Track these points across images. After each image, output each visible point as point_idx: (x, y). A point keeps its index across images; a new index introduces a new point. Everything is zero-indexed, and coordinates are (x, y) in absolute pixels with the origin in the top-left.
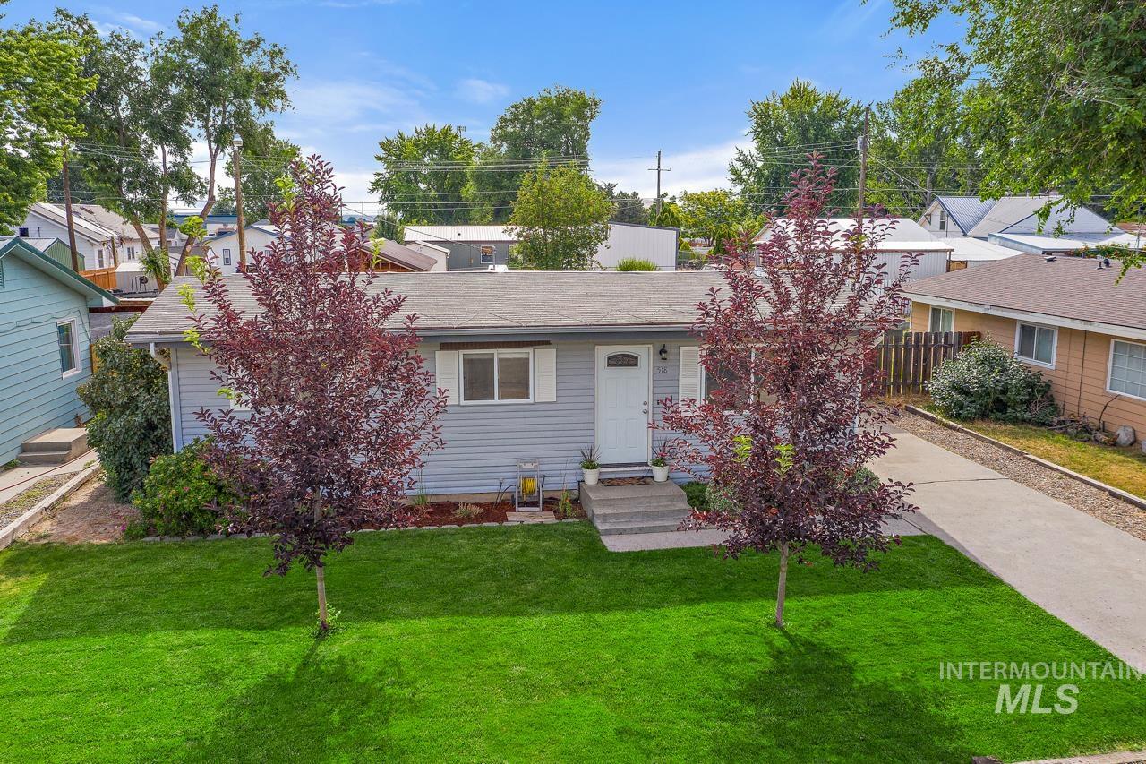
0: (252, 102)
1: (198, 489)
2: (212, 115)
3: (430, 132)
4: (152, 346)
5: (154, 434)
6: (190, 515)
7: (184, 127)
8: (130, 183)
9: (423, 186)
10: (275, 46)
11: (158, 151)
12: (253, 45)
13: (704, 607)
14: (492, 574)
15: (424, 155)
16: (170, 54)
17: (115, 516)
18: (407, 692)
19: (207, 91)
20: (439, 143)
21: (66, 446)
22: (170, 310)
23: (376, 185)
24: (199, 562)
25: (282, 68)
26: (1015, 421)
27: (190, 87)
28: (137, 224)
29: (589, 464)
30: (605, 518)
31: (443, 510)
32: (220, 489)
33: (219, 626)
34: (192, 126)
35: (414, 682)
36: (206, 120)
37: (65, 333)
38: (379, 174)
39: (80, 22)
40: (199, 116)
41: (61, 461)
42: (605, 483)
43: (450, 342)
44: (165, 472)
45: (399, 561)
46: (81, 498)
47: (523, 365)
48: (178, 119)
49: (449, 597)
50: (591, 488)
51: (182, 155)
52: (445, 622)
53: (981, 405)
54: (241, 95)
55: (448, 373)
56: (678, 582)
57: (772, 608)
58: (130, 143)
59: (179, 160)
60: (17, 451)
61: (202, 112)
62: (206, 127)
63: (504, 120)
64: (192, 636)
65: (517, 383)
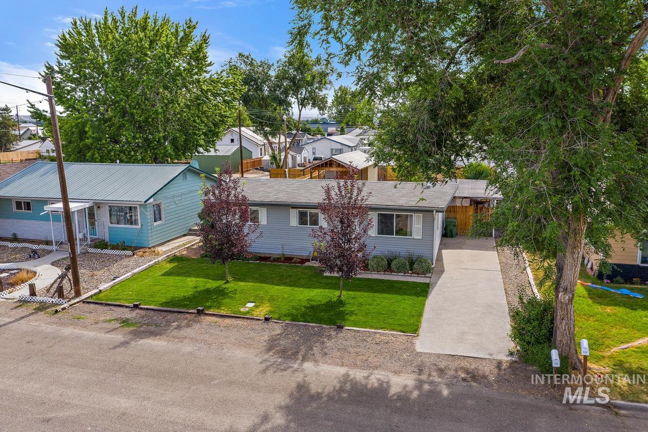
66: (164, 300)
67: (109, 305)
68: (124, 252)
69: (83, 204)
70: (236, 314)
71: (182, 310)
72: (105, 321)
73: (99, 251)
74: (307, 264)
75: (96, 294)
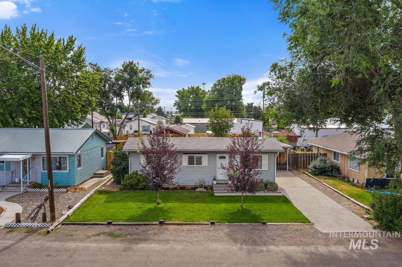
0: (141, 86)
1: (135, 181)
2: (130, 89)
3: (193, 88)
4: (127, 152)
5: (125, 170)
6: (133, 186)
7: (122, 92)
8: (108, 108)
9: (189, 105)
10: (148, 70)
11: (115, 99)
12: (142, 70)
13: (229, 204)
14: (190, 198)
15: (190, 95)
16: (120, 73)
17: (117, 187)
18: (172, 211)
19: (129, 83)
20: (195, 91)
21: (103, 174)
22: (129, 145)
23: (175, 104)
24: (134, 194)
25: (149, 76)
26: (328, 176)
27: (125, 82)
28: (108, 119)
29: (215, 179)
30: (216, 190)
31: (183, 188)
32: (139, 181)
33: (140, 202)
34: (124, 92)
35: (173, 210)
36: (128, 91)
37: (102, 149)
38: (176, 101)
39: (95, 65)
40: (126, 90)
41: (102, 177)
42: (217, 184)
43: (186, 153)
44: (128, 177)
45: (173, 195)
46: (109, 183)
47: (201, 158)
48: (121, 90)
49: (182, 200)
50: (215, 184)
51: (121, 100)
52: (180, 203)
53: (320, 172)
54: (138, 84)
55: (185, 160)
56: (226, 200)
57: (241, 204)
58: (108, 97)
59: (121, 101)
60: (93, 175)
61: (128, 89)
62: (128, 93)
63: (215, 85)
64: (135, 203)
65: (199, 162)
66: (126, 218)
67: (86, 224)
68: (60, 190)
69: (24, 156)
70: (187, 222)
71: (147, 223)
72: (94, 235)
73: (38, 190)
74: (197, 190)
75: (66, 218)
